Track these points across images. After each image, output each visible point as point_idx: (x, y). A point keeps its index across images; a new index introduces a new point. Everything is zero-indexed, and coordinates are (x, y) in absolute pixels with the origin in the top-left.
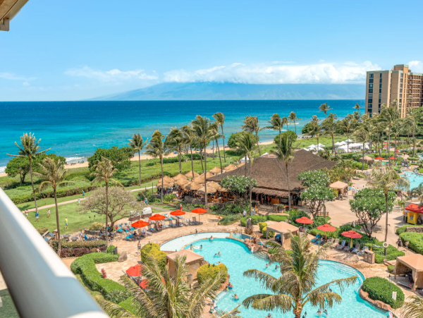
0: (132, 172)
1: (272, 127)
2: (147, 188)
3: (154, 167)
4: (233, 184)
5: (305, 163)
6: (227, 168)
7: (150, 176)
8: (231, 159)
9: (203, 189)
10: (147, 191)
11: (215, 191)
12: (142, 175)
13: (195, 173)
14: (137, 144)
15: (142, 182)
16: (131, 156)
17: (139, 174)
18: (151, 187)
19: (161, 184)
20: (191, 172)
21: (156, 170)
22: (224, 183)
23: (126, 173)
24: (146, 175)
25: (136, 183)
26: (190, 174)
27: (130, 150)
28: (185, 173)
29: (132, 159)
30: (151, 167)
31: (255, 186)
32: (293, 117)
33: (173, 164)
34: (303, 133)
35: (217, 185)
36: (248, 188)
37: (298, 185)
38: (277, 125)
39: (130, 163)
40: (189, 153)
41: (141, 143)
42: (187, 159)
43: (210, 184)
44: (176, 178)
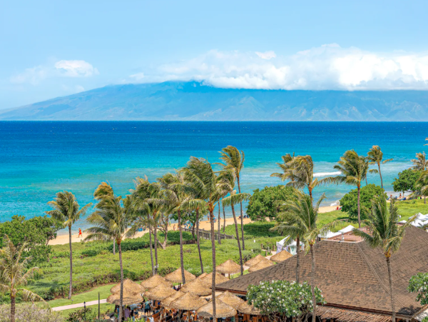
0: (55, 268)
1: (343, 179)
2: (88, 304)
3: (97, 258)
4: (273, 299)
5: (416, 254)
6: (252, 262)
7: (90, 278)
8: (253, 242)
9: (208, 309)
10: (86, 310)
11: (233, 313)
12: (75, 277)
13: (186, 273)
14: (65, 212)
15: (75, 290)
16: (50, 235)
17: (67, 275)
18: (96, 302)
19: (117, 297)
20: (179, 270)
21: (102, 266)
22: (254, 296)
23: (41, 272)
24: (82, 275)
25: (62, 294)
26: (177, 276)
27: (47, 224)
28: (164, 273)
29: (52, 243)
30: (90, 259)
31: (319, 304)
32: (376, 157)
33: (136, 253)
34: (396, 189)
35: (236, 299)
36: (304, 308)
37: (409, 301)
38: (354, 175)
39: (49, 250)
40: (170, 229)
41: (75, 210)
42: (164, 241)
43: (222, 298)
44: (147, 283)
